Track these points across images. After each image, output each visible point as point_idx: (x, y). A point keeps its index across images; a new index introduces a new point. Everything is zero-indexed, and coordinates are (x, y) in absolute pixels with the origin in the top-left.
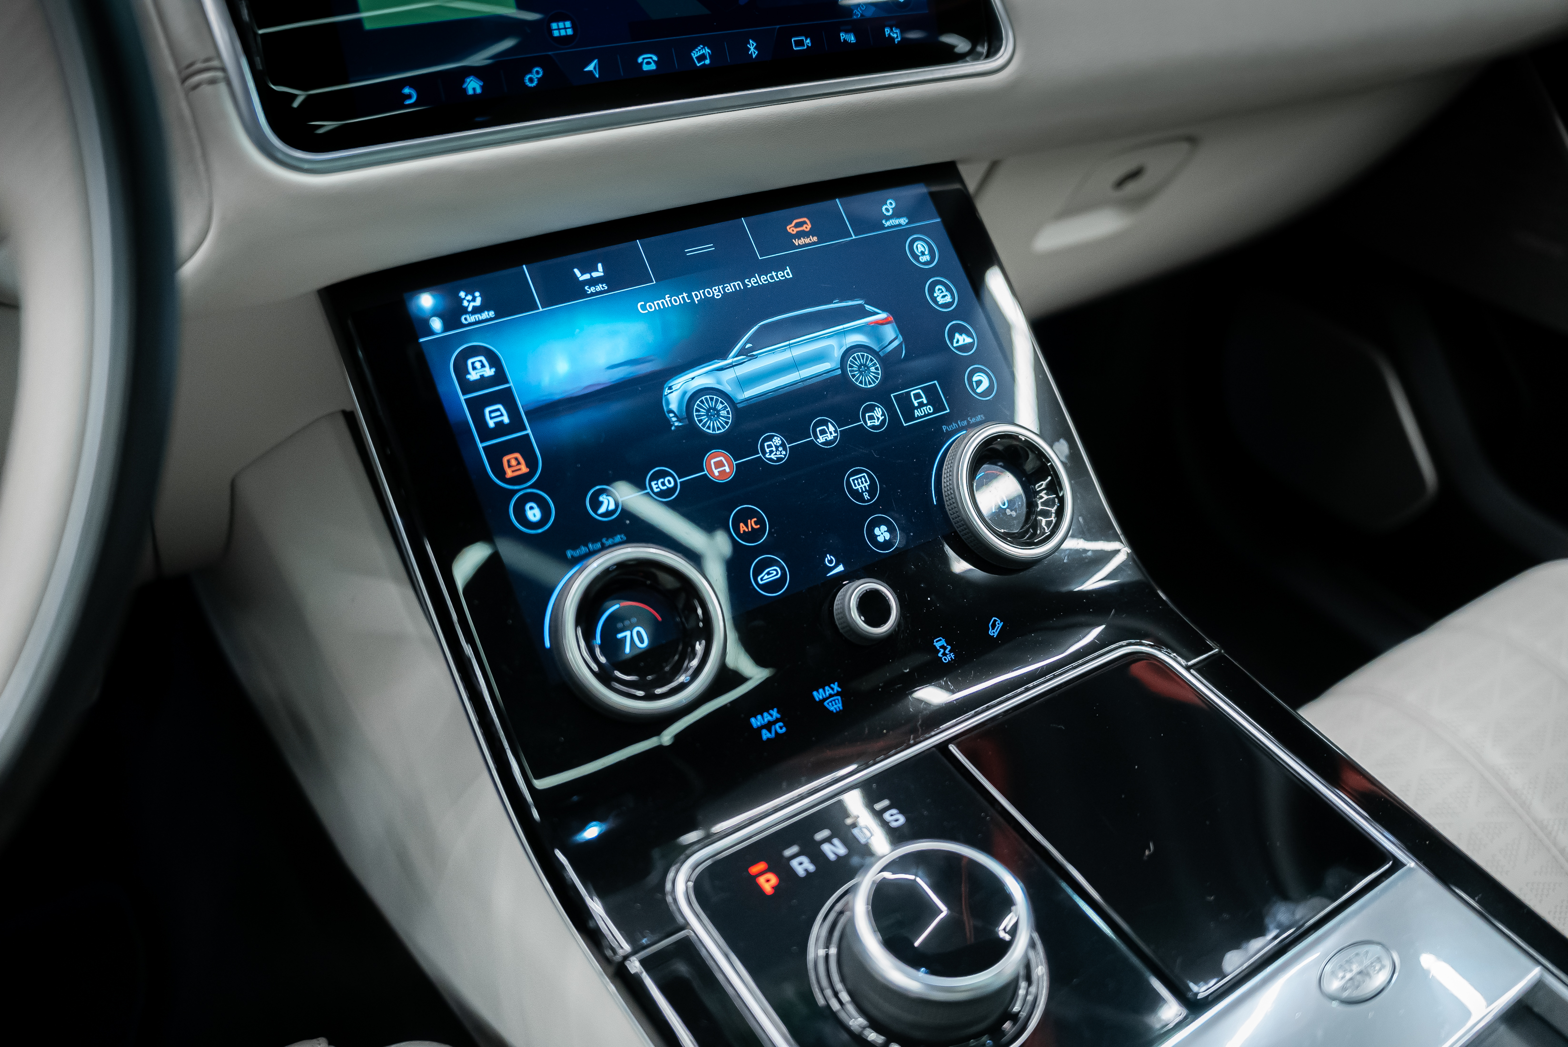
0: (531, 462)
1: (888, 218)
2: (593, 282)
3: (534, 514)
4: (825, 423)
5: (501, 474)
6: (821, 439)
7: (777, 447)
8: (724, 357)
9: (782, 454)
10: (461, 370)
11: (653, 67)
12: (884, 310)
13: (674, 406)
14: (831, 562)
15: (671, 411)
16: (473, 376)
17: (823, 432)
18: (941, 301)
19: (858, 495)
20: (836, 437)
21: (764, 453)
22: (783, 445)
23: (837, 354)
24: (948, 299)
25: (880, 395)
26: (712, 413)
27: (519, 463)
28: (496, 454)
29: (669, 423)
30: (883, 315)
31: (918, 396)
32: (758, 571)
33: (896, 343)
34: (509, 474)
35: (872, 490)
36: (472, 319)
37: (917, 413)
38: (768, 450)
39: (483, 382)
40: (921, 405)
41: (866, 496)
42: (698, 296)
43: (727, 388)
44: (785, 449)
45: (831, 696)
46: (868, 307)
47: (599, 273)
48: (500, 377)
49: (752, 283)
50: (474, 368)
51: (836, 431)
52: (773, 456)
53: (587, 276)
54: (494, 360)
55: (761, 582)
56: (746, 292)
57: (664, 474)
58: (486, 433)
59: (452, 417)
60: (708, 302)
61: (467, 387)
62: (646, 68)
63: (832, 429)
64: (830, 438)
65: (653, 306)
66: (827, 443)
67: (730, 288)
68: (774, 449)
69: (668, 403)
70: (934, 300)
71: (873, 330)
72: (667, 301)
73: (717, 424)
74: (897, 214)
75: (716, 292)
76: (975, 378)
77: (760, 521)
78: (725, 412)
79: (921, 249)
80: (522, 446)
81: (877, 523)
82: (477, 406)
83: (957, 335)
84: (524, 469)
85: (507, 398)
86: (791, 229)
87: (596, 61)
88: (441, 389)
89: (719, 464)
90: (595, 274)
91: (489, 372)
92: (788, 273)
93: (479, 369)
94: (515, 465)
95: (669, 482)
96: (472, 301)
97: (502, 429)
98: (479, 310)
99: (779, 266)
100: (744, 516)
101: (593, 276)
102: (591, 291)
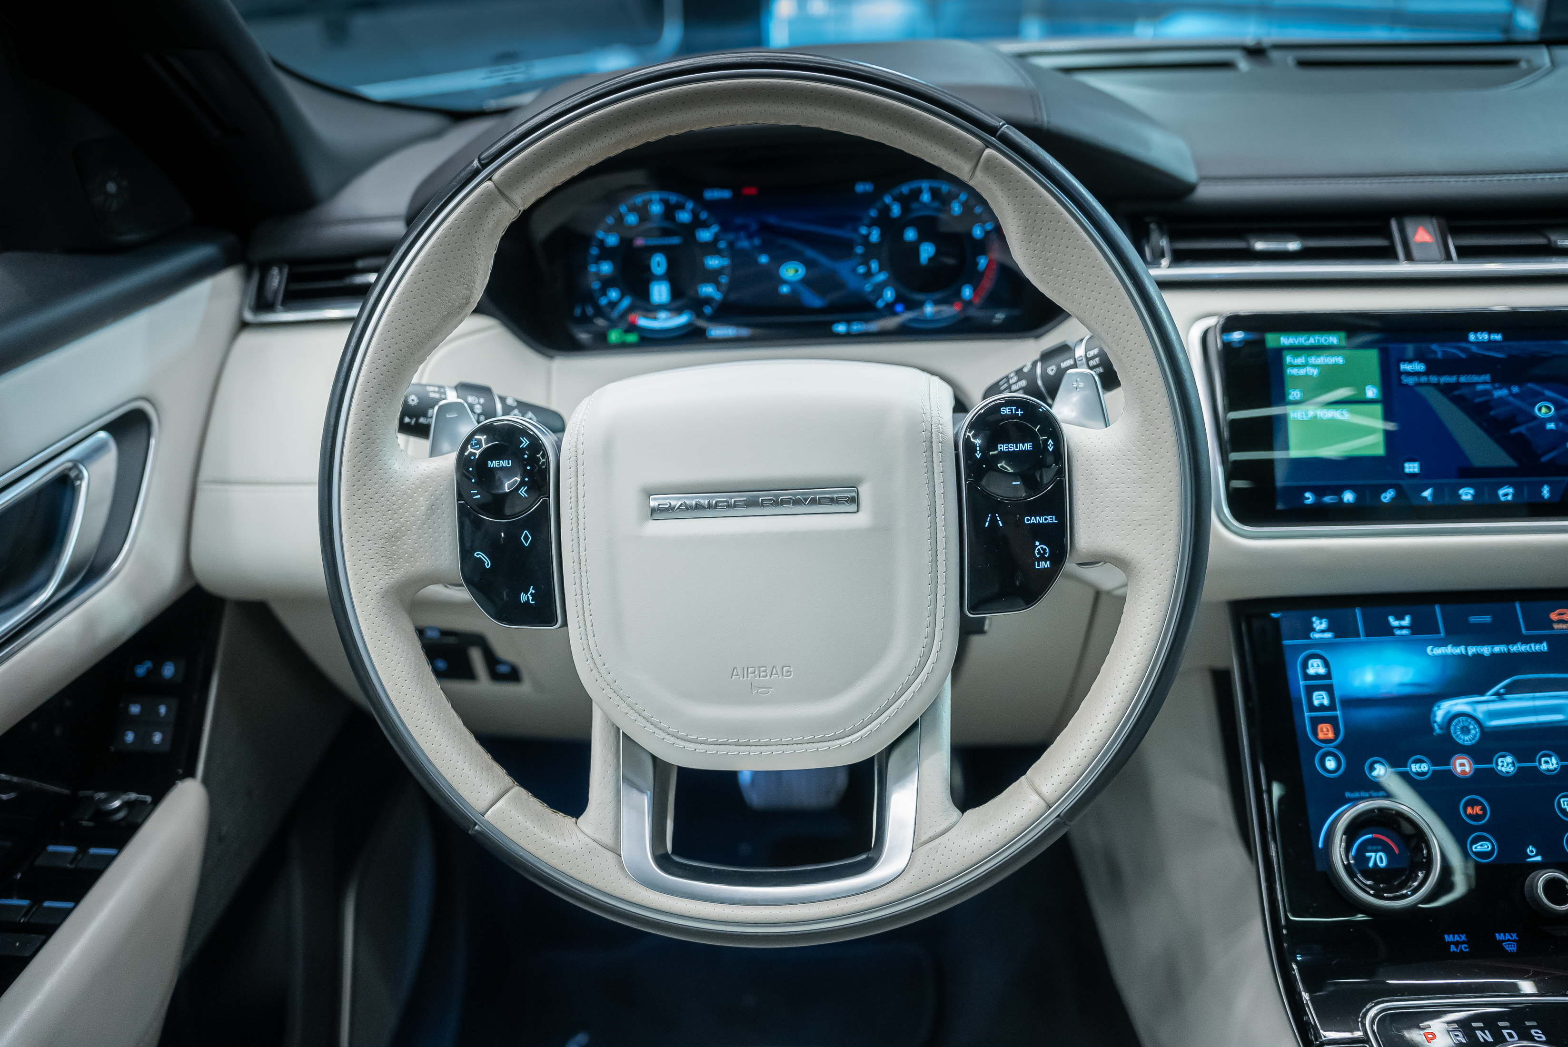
0: (1337, 732)
2: (1401, 628)
3: (1331, 764)
4: (1550, 756)
5: (1315, 734)
6: (1544, 767)
7: (1508, 764)
8: (1482, 694)
9: (1511, 769)
10: (1304, 665)
11: (1469, 497)
13: (1439, 719)
14: (1532, 852)
15: (1435, 722)
16: (1311, 671)
17: (1546, 762)
19: (1565, 812)
20: (1555, 769)
21: (1497, 765)
22: (1513, 763)
26: (1466, 730)
27: (1328, 731)
28: (1315, 722)
29: (1433, 729)
32: (1475, 841)
34: (1321, 736)
36: (1316, 635)
38: (1500, 764)
39: (1318, 676)
42: (1472, 650)
43: (1480, 716)
44: (1514, 766)
45: (1509, 940)
47: (1407, 621)
48: (1329, 675)
49: (1514, 649)
50: (1312, 666)
51: (1557, 763)
52: (1504, 769)
53: (1397, 624)
54: (1328, 664)
55: (1474, 849)
56: (1509, 654)
57: (1421, 761)
58: (1312, 708)
59: (1293, 694)
60: (1478, 656)
61: (1307, 677)
62: (1465, 498)
63: (1554, 760)
64: (1551, 767)
65: (1439, 651)
66: (1548, 770)
67: (1497, 649)
68: (1505, 764)
69: (1435, 716)
72: (1450, 650)
73: (1467, 738)
75: (1486, 650)
77: (1484, 809)
78: (1475, 731)
80: (1333, 721)
82: (1310, 690)
84: (1331, 735)
85: (1329, 689)
86: (1554, 616)
87: (1431, 490)
88: (1290, 674)
89: (1462, 765)
90: (1404, 624)
91: (1323, 671)
92: (1544, 647)
93: (1316, 667)
94: (1325, 731)
95: (1424, 767)
96: (1320, 624)
97: (1322, 708)
98: (1323, 631)
99: (1538, 640)
100: (1472, 803)
101: (1401, 623)
102: (1398, 632)
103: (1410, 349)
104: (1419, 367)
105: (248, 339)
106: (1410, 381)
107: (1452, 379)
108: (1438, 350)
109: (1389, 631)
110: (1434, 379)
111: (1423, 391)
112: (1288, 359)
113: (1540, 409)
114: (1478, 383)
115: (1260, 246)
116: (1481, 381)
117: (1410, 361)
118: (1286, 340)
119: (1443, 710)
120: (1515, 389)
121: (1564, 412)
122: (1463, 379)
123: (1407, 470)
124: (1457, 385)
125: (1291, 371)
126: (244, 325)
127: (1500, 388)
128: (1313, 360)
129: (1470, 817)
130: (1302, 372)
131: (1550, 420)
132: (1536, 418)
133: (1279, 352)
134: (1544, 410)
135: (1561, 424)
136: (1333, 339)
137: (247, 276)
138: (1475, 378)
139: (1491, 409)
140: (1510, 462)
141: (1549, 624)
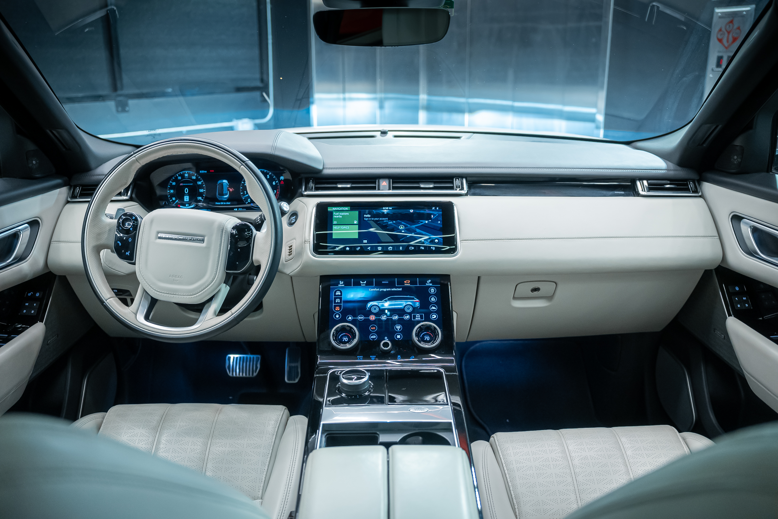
0: (340, 309)
1: (427, 283)
3: (337, 316)
4: (396, 316)
5: (335, 309)
6: (394, 318)
9: (385, 319)
10: (335, 292)
11: (380, 249)
12: (418, 299)
13: (368, 306)
14: (386, 338)
15: (367, 307)
16: (337, 294)
17: (395, 317)
18: (432, 300)
19: (397, 329)
20: (397, 319)
21: (381, 318)
22: (386, 317)
23: (404, 305)
24: (434, 300)
25: (410, 314)
26: (375, 309)
27: (338, 309)
28: (335, 306)
29: (367, 309)
30: (418, 300)
31: (418, 316)
32: (372, 336)
33: (418, 306)
35: (400, 329)
36: (340, 285)
37: (416, 318)
39: (338, 295)
40: (418, 317)
41: (398, 330)
42: (381, 290)
43: (380, 306)
46: (415, 298)
48: (341, 295)
49: (392, 290)
51: (397, 318)
52: (383, 319)
53: (362, 283)
54: (341, 292)
58: (335, 303)
59: (330, 299)
60: (383, 291)
61: (335, 296)
62: (379, 249)
63: (397, 317)
64: (396, 318)
65: (372, 290)
66: (395, 319)
67: (388, 290)
68: (384, 317)
69: (368, 305)
70: (431, 300)
71: (414, 303)
73: (375, 311)
74: (430, 283)
75: (385, 290)
76: (433, 315)
77: (376, 328)
78: (377, 309)
79: (432, 290)
80: (340, 306)
81: (398, 335)
82: (335, 299)
83: (433, 307)
85: (341, 299)
86: (405, 282)
87: (370, 247)
88: (331, 295)
89: (372, 317)
90: (364, 283)
92: (401, 289)
93: (338, 293)
95: (363, 317)
96: (341, 283)
97: (338, 303)
98: (342, 284)
99: (399, 288)
100: (373, 326)
102: (362, 285)
103: (367, 211)
104: (369, 216)
105: (68, 206)
106: (366, 219)
107: (378, 219)
108: (375, 211)
109: (360, 285)
110: (373, 219)
111: (369, 222)
112: (334, 213)
113: (400, 227)
114: (384, 220)
115: (339, 186)
116: (385, 219)
117: (367, 214)
118: (334, 209)
119: (369, 305)
120: (394, 222)
121: (407, 228)
122: (380, 219)
123: (364, 242)
124: (379, 220)
125: (334, 217)
126: (68, 202)
127: (390, 221)
128: (340, 214)
129: (372, 330)
130: (338, 217)
131: (403, 230)
132: (399, 229)
133: (332, 212)
134: (402, 227)
135: (406, 231)
136: (346, 208)
137: (70, 189)
138: (384, 219)
139: (388, 227)
140: (393, 241)
141: (403, 284)
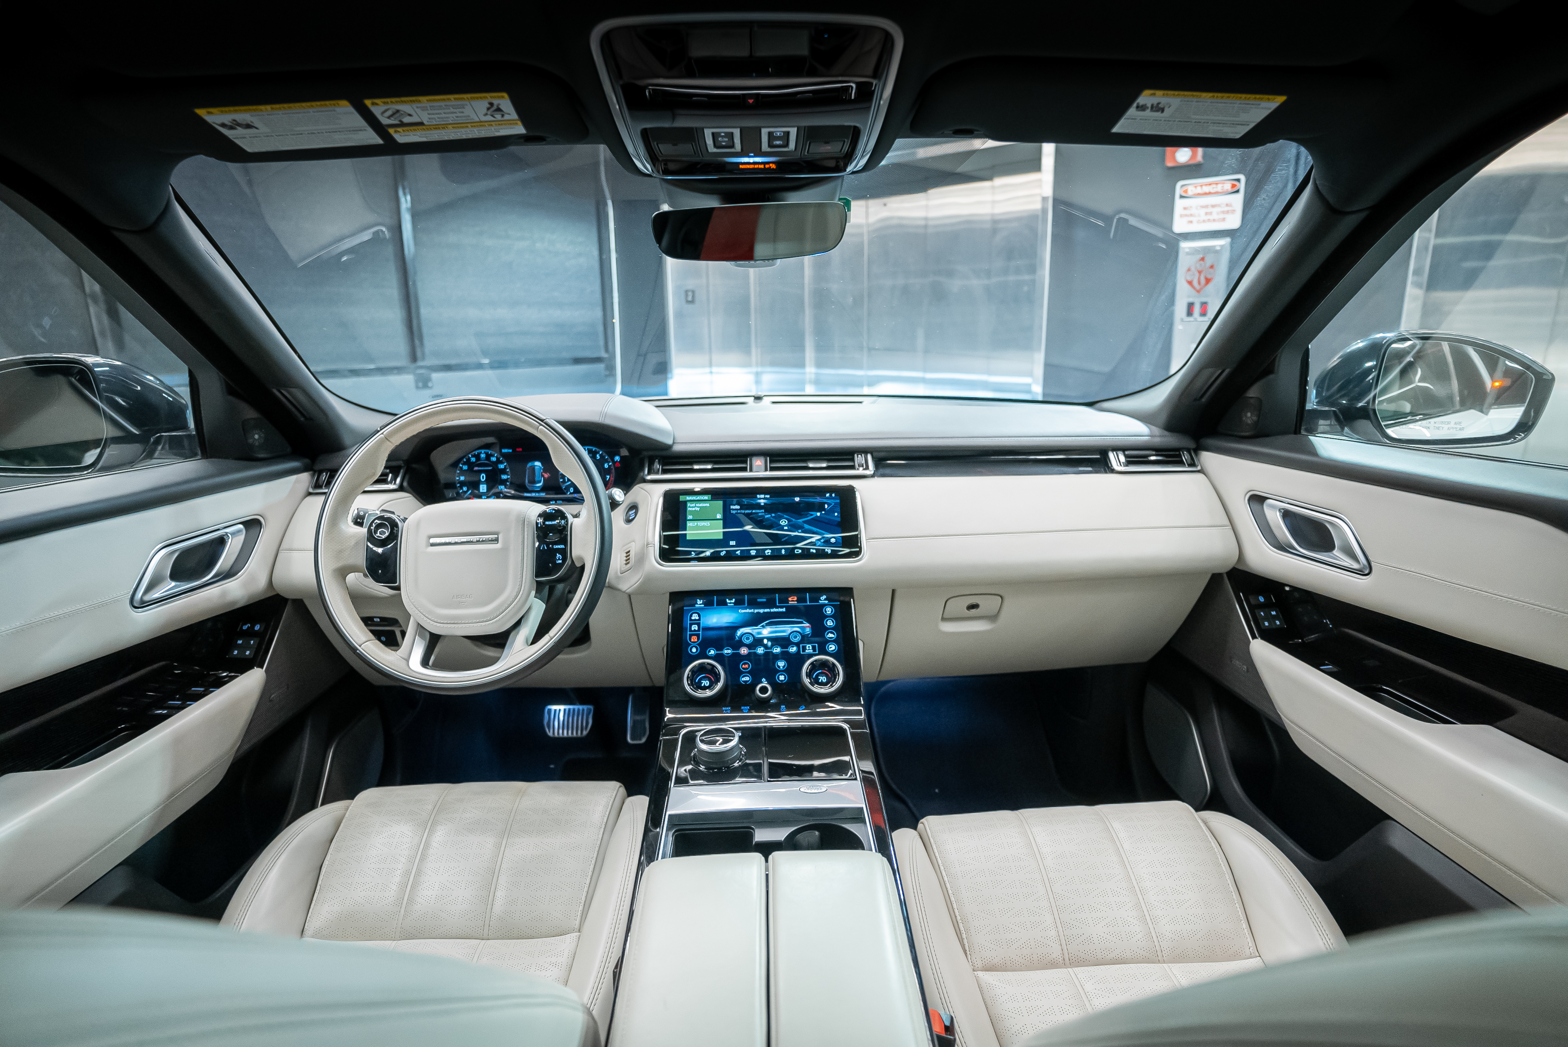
0: (698, 639)
1: (821, 600)
3: (694, 650)
4: (777, 647)
5: (691, 639)
7: (761, 650)
8: (755, 626)
9: (762, 652)
10: (691, 616)
11: (754, 554)
12: (809, 623)
13: (738, 635)
16: (693, 618)
17: (776, 650)
18: (828, 624)
19: (779, 667)
21: (757, 651)
22: (763, 650)
23: (789, 632)
24: (832, 624)
25: (797, 644)
26: (748, 639)
28: (692, 635)
29: (736, 638)
30: (808, 625)
31: (809, 647)
32: (744, 677)
33: (809, 632)
35: (784, 667)
36: (698, 606)
37: (807, 651)
38: (759, 650)
39: (695, 620)
40: (809, 649)
41: (781, 668)
42: (752, 611)
43: (754, 634)
46: (804, 622)
48: (699, 620)
49: (772, 610)
51: (780, 650)
52: (759, 652)
53: (729, 602)
54: (699, 616)
55: (742, 680)
56: (769, 612)
57: (729, 649)
58: (691, 631)
59: (684, 625)
60: (753, 613)
61: (691, 620)
62: (752, 554)
65: (743, 611)
66: (776, 652)
67: (765, 611)
70: (826, 624)
71: (803, 628)
72: (747, 610)
73: (748, 641)
74: (825, 600)
75: (756, 611)
76: (830, 646)
77: (749, 666)
78: (751, 639)
79: (829, 610)
80: (697, 635)
81: (782, 675)
82: (691, 625)
83: (830, 634)
84: (696, 640)
85: (699, 625)
86: (790, 599)
87: (740, 551)
88: (685, 619)
89: (743, 651)
90: (732, 601)
91: (697, 618)
92: (784, 610)
93: (695, 617)
94: (694, 639)
95: (729, 651)
96: (700, 602)
97: (695, 631)
98: (700, 604)
99: (782, 607)
100: (745, 664)
101: (730, 602)
102: (729, 605)
103: (735, 500)
104: (738, 507)
105: (310, 499)
106: (734, 512)
107: (750, 511)
108: (745, 501)
109: (725, 604)
110: (743, 511)
111: (738, 515)
112: (689, 504)
113: (782, 522)
114: (760, 513)
115: (697, 467)
116: (761, 512)
117: (734, 505)
118: (688, 498)
119: (739, 632)
120: (773, 515)
121: (791, 523)
122: (754, 511)
123: (731, 544)
124: (751, 513)
125: (689, 509)
126: (310, 494)
127: (767, 515)
128: (697, 505)
129: (743, 668)
130: (694, 509)
131: (785, 526)
132: (780, 525)
133: (685, 502)
134: (784, 522)
135: (789, 527)
136: (706, 497)
137: (313, 476)
138: (758, 511)
139: (764, 522)
140: (770, 541)
141: (787, 602)
